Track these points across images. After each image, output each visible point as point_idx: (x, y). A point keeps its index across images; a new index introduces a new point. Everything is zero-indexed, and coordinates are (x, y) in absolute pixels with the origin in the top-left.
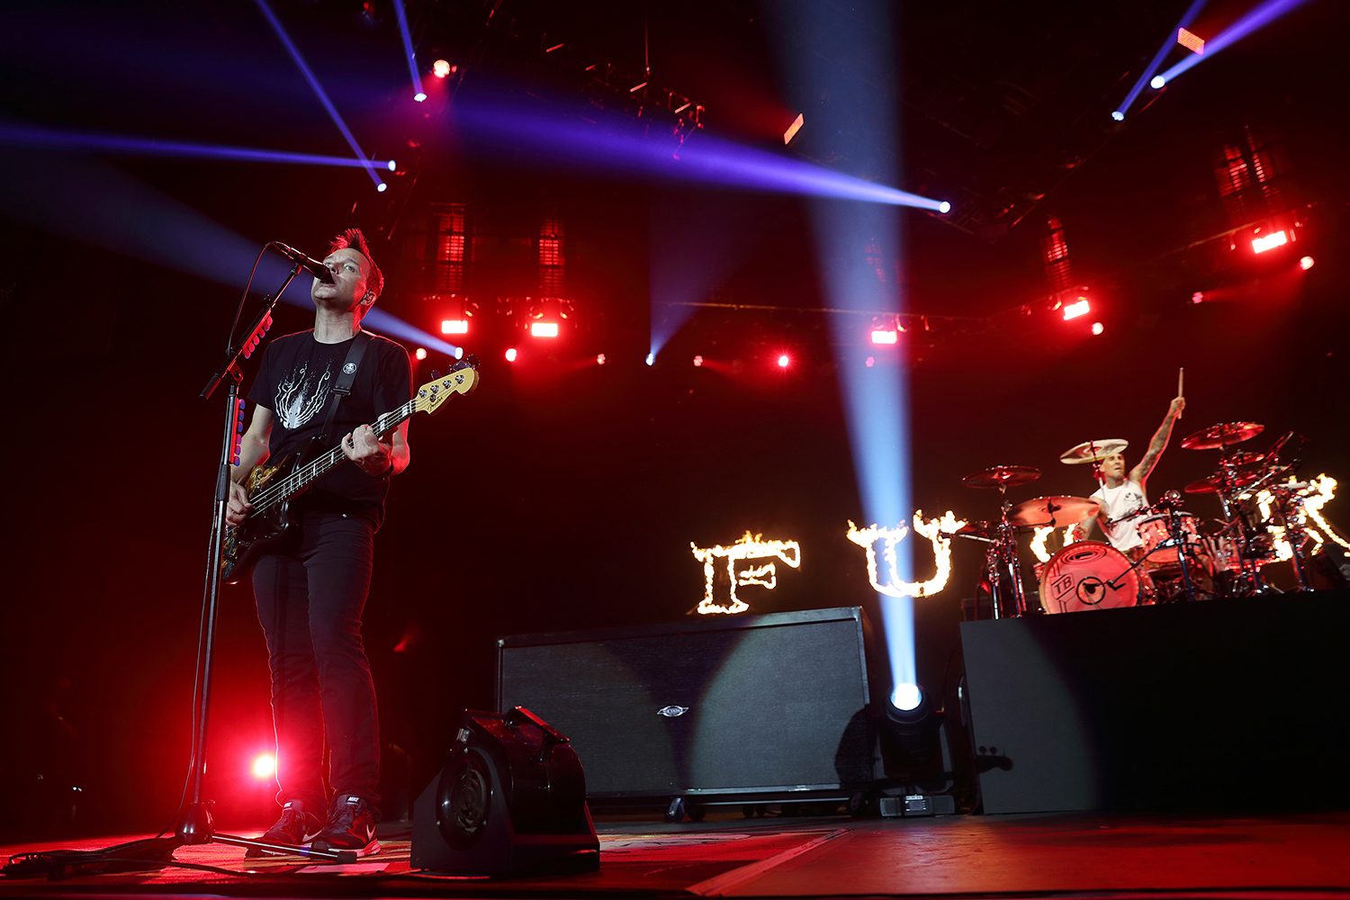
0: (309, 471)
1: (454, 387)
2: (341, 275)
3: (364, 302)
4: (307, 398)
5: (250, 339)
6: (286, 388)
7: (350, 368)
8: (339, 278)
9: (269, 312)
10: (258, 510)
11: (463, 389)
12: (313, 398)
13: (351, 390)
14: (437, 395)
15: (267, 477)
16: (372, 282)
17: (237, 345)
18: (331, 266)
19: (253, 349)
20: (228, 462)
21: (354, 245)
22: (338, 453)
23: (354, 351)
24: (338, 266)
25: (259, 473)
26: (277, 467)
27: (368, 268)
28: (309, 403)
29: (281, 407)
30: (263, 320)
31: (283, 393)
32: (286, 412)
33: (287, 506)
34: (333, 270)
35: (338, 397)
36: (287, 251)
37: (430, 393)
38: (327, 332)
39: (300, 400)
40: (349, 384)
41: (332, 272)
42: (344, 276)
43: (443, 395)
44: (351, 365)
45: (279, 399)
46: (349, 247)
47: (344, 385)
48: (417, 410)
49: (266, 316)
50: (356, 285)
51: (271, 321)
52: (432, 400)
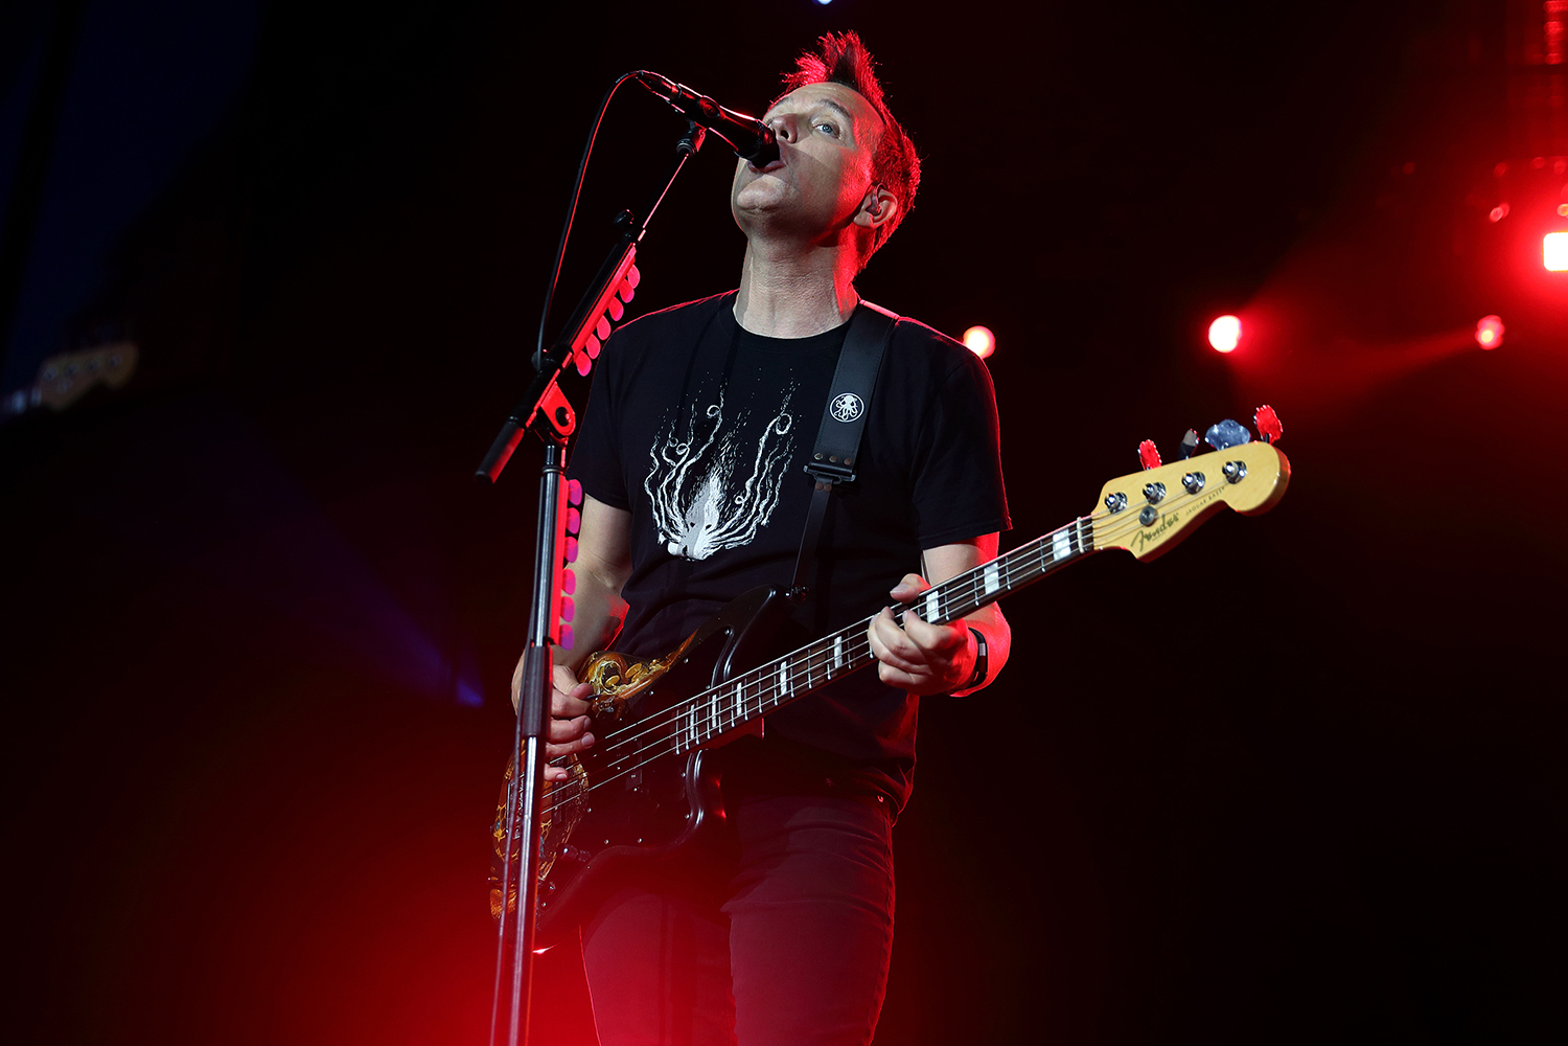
0: (770, 681)
1: (1215, 489)
2: (801, 146)
3: (864, 218)
4: (733, 487)
5: (588, 326)
6: (672, 454)
7: (848, 405)
8: (794, 154)
9: (633, 252)
10: (614, 771)
11: (1247, 497)
12: (748, 484)
13: (856, 468)
14: (1161, 509)
15: (636, 685)
16: (886, 170)
17: (560, 344)
18: (778, 122)
19: (595, 350)
20: (546, 640)
21: (841, 73)
22: (853, 642)
23: (850, 359)
24: (796, 122)
25: (609, 672)
26: (662, 660)
27: (876, 129)
28: (741, 501)
29: (667, 509)
30: (619, 274)
31: (666, 468)
32: (678, 519)
33: (698, 764)
34: (784, 134)
35: (822, 485)
36: (668, 92)
37: (1136, 501)
38: (773, 303)
39: (713, 489)
40: (849, 448)
41: (778, 137)
42: (812, 147)
43: (1180, 512)
44: (849, 399)
45: (655, 484)
46: (830, 78)
47: (836, 453)
48: (1100, 544)
49: (624, 264)
50: (844, 168)
51: (635, 276)
52: (1147, 521)
